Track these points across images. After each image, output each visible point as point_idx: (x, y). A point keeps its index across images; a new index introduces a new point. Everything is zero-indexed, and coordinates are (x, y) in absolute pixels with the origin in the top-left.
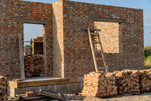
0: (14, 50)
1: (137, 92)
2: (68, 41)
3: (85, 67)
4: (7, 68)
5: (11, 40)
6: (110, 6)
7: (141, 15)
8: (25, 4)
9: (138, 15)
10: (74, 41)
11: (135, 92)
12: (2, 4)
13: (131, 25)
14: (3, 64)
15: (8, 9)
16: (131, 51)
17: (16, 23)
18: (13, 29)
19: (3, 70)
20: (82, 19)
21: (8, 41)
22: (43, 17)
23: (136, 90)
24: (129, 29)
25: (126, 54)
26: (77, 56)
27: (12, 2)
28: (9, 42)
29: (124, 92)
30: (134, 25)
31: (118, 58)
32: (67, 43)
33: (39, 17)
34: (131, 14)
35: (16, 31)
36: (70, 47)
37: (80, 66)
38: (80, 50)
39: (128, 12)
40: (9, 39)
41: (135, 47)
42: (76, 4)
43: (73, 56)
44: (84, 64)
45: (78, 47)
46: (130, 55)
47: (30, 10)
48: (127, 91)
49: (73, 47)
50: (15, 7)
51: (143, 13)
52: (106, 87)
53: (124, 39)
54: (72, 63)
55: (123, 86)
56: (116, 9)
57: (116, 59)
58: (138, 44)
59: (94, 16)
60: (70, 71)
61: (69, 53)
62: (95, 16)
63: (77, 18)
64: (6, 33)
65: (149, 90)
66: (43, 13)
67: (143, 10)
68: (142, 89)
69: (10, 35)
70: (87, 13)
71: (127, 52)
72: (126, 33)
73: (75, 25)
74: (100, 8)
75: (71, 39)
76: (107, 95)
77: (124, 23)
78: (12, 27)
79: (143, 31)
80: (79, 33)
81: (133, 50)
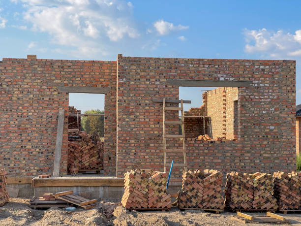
0: (52, 132)
1: (219, 208)
2: (127, 120)
3: (157, 162)
4: (40, 159)
5: (48, 118)
6: (213, 60)
7: (291, 71)
8: (71, 64)
9: (282, 71)
10: (137, 120)
11: (213, 208)
12: (37, 66)
13: (262, 91)
14: (34, 153)
15: (44, 73)
16: (261, 138)
17: (56, 93)
18: (51, 102)
19: (34, 162)
20: (154, 84)
21: (43, 120)
22: (102, 82)
23: (216, 205)
24: (257, 97)
25: (249, 142)
26: (143, 143)
27: (51, 64)
28: (45, 121)
29: (190, 206)
30: (270, 91)
31: (230, 150)
32: (124, 123)
33: (95, 83)
34: (263, 70)
35: (56, 105)
36: (129, 130)
37: (148, 160)
38: (147, 135)
39: (256, 67)
40: (44, 116)
41: (271, 130)
42: (142, 62)
43: (135, 144)
44: (156, 157)
45: (145, 129)
46: (259, 145)
47: (79, 73)
48: (197, 206)
49: (134, 129)
50: (56, 70)
51: (295, 68)
52: (146, 194)
53: (245, 116)
54: (133, 156)
55: (189, 196)
56: (228, 63)
57: (225, 152)
58: (279, 126)
59: (177, 78)
60: (128, 167)
61: (128, 138)
62: (180, 78)
63: (145, 84)
64: (41, 108)
65: (247, 208)
66: (100, 76)
67: (294, 62)
68: (232, 204)
69: (47, 111)
70: (164, 74)
71: (250, 140)
72: (249, 105)
73: (140, 94)
74: (192, 64)
75: (132, 117)
76: (148, 207)
77: (244, 88)
78: (50, 99)
79: (295, 100)
80: (147, 108)
81: (265, 136)
